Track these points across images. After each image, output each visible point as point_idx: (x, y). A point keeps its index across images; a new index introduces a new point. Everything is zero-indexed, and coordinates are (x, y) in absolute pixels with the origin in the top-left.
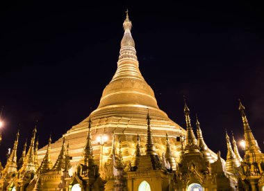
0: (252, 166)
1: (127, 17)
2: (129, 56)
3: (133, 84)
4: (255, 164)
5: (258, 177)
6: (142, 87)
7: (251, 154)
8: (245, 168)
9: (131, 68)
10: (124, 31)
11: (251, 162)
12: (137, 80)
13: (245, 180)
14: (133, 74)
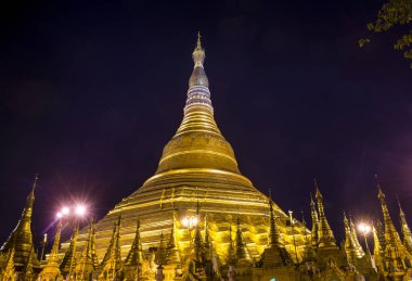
0: (395, 262)
1: (199, 43)
2: (201, 101)
3: (208, 140)
4: (399, 259)
5: (402, 273)
6: (219, 145)
7: (392, 249)
8: (387, 263)
9: (204, 118)
10: (194, 64)
11: (394, 257)
12: (212, 136)
13: (388, 277)
14: (206, 125)
